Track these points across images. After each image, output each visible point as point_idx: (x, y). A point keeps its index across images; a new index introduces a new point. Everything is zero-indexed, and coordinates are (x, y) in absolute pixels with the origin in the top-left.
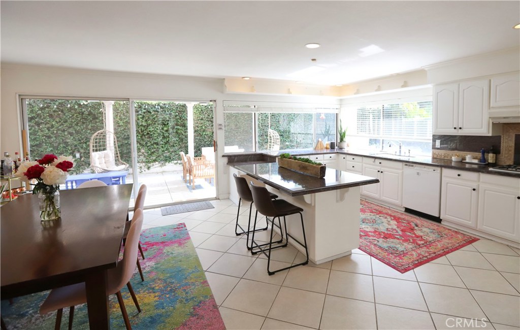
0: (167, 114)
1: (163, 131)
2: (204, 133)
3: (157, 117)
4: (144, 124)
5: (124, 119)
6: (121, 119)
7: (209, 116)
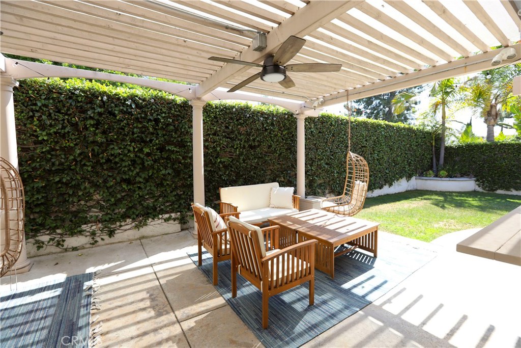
0: (150, 120)
1: (142, 156)
2: (219, 160)
3: (128, 124)
4: (99, 139)
5: (51, 125)
6: (42, 127)
7: (227, 127)
